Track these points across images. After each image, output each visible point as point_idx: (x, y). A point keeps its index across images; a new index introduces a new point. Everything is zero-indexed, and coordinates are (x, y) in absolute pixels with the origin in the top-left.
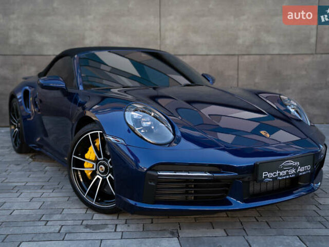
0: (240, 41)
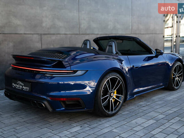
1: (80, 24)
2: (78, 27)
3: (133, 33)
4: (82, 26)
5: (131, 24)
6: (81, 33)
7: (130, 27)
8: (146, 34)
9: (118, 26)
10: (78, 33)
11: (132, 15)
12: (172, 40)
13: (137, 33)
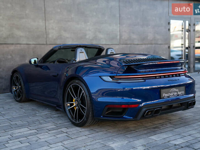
0: (87, 37)
1: (47, 34)
2: (45, 37)
3: (122, 43)
4: (50, 36)
5: (119, 33)
6: (48, 43)
7: (118, 37)
8: (141, 44)
9: (101, 36)
10: (45, 43)
11: (120, 24)
12: (182, 50)
13: (128, 43)
